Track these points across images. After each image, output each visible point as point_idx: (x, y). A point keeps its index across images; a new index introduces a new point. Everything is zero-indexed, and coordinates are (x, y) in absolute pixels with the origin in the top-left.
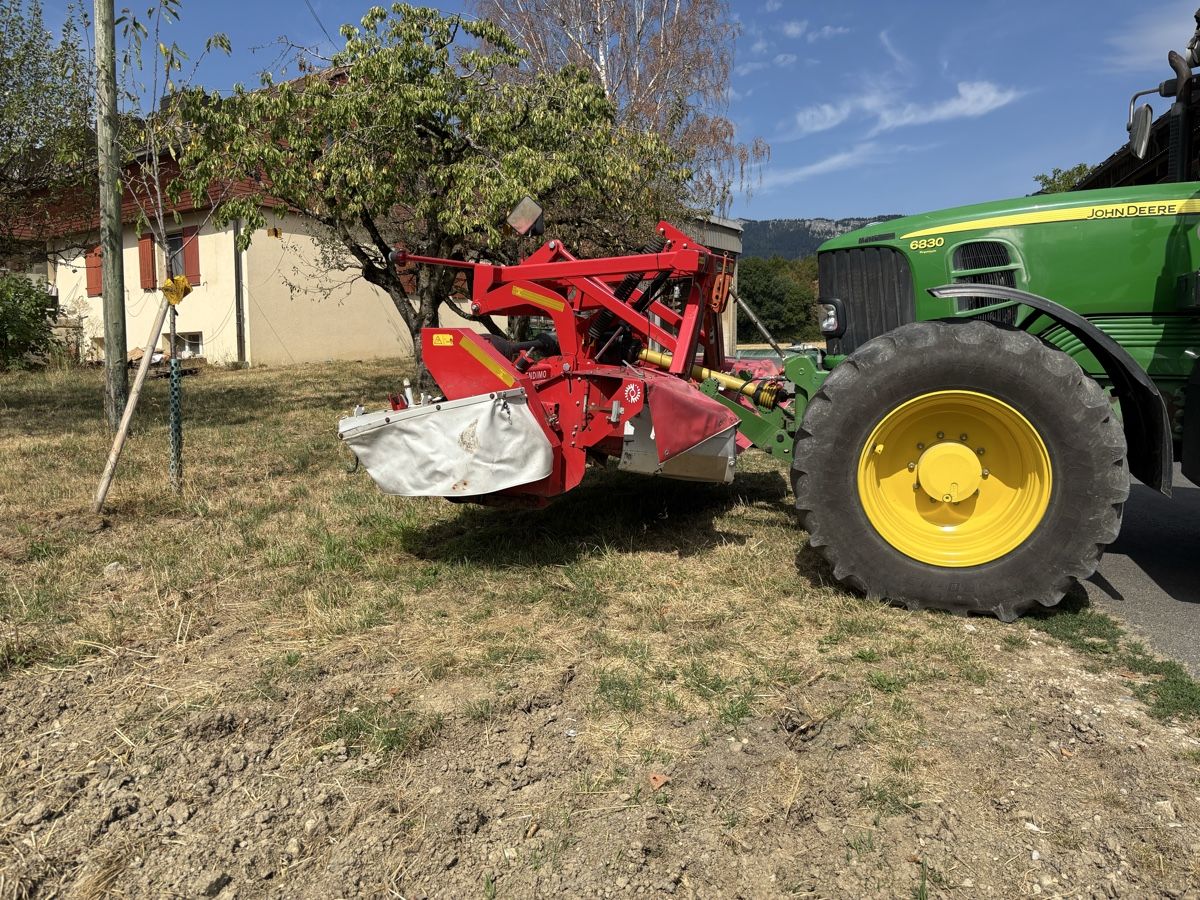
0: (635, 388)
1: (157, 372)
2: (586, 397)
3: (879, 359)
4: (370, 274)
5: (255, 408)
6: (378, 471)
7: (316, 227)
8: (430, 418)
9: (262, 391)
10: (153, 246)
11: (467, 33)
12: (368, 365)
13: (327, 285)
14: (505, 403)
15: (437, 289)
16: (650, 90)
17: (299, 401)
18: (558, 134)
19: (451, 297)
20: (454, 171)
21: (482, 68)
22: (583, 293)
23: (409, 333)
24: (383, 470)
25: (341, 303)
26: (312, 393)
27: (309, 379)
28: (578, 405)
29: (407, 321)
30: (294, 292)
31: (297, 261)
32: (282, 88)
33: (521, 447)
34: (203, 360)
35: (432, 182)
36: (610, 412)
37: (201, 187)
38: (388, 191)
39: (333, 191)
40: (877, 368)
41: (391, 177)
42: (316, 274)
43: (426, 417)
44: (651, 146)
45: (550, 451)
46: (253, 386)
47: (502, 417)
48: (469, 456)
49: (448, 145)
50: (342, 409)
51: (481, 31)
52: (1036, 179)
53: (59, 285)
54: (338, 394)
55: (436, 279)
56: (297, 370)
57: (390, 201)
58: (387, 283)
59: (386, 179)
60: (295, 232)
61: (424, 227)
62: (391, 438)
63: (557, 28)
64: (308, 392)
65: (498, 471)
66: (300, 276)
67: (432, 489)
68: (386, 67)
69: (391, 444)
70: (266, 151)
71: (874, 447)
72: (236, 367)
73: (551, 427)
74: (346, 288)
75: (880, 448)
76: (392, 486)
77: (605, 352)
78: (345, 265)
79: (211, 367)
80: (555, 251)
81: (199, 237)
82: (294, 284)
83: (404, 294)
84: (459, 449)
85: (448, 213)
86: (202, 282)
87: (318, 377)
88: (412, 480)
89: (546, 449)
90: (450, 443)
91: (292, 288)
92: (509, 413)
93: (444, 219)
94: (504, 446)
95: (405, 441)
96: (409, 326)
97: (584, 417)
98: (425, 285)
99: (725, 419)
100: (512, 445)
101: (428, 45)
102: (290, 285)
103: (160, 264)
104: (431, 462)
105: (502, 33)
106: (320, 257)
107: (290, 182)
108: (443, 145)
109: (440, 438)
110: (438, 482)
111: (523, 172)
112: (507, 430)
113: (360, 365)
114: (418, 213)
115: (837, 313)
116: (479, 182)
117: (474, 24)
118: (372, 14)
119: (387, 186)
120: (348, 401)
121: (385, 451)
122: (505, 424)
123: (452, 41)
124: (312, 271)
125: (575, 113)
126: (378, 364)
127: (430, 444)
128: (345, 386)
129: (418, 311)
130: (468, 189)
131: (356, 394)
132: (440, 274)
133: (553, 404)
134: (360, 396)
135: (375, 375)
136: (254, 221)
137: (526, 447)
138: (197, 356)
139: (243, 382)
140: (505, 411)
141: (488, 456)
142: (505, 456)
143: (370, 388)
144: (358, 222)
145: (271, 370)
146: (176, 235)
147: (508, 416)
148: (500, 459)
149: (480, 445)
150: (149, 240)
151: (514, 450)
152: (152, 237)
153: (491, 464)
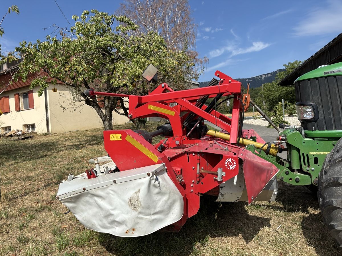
0: (232, 161)
1: (19, 138)
2: (198, 165)
4: (88, 102)
5: (49, 150)
6: (81, 216)
7: (71, 88)
8: (110, 188)
9: (53, 143)
10: (19, 97)
11: (117, 20)
12: (89, 131)
13: (75, 107)
14: (156, 177)
15: (111, 106)
16: (172, 44)
17: (65, 147)
18: (150, 53)
19: (115, 108)
20: (115, 65)
21: (123, 31)
22: (181, 106)
23: (102, 121)
24: (83, 216)
25: (80, 112)
26: (70, 143)
27: (70, 138)
28: (194, 169)
29: (101, 117)
30: (64, 109)
31: (64, 99)
32: (53, 39)
33: (167, 202)
34: (35, 133)
35: (108, 70)
36: (216, 175)
37: (25, 75)
38: (92, 74)
39: (72, 74)
41: (94, 70)
42: (71, 103)
43: (108, 187)
44: (181, 55)
45: (182, 200)
46: (50, 141)
47: (155, 186)
48: (135, 213)
49: (113, 57)
50: (79, 149)
51: (122, 20)
52: (284, 65)
54: (79, 143)
55: (111, 103)
56: (66, 134)
57: (94, 77)
58: (94, 105)
59: (92, 70)
60: (64, 90)
61: (106, 86)
62: (87, 198)
63: (143, 27)
64: (69, 143)
65: (153, 220)
66: (66, 104)
67: (113, 230)
68: (89, 29)
69: (87, 202)
70: (47, 61)
72: (46, 134)
73: (181, 184)
74: (81, 107)
76: (89, 225)
77: (191, 133)
78: (81, 100)
79: (37, 135)
80: (164, 88)
81: (34, 93)
82: (64, 107)
83: (99, 108)
84: (128, 208)
85: (114, 80)
86: (35, 108)
87: (72, 137)
88: (100, 223)
89: (181, 200)
90: (123, 203)
91: (64, 108)
92: (159, 183)
93: (112, 82)
94: (157, 204)
95: (95, 201)
96: (102, 119)
97: (198, 176)
98: (107, 105)
99: (273, 171)
100: (161, 202)
101: (104, 24)
102: (63, 107)
103: (21, 102)
104: (111, 215)
105: (129, 20)
106: (72, 98)
107: (57, 72)
108: (111, 57)
109: (116, 200)
110: (117, 226)
111: (140, 64)
112: (158, 193)
113: (87, 132)
114: (103, 80)
116: (125, 69)
117: (120, 17)
118: (84, 13)
119: (92, 72)
120: (82, 146)
121: (84, 205)
122: (157, 190)
123: (112, 24)
124: (70, 102)
125: (157, 44)
126: (93, 131)
127: (111, 204)
128: (81, 140)
129: (105, 114)
130: (121, 71)
131: (84, 142)
132: (112, 101)
133: (179, 169)
134: (86, 144)
135: (92, 135)
136: (44, 86)
137: (169, 202)
138: (34, 131)
139: (47, 140)
140: (157, 182)
141: (148, 211)
142: (158, 210)
143: (89, 140)
144: (83, 85)
145: (57, 135)
146: (26, 93)
147: (158, 185)
148: (154, 212)
149: (142, 206)
150: (18, 95)
151: (163, 205)
152: (19, 94)
153: (149, 216)
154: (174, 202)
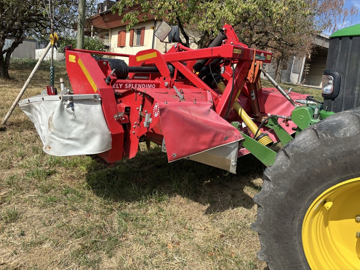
0: (157, 107)
2: (141, 106)
3: (341, 134)
8: (41, 104)
10: (134, 33)
14: (71, 103)
28: (138, 110)
33: (83, 132)
40: (337, 141)
47: (68, 111)
48: (49, 132)
53: (111, 43)
62: (34, 111)
65: (67, 145)
69: (35, 114)
71: (325, 202)
73: (118, 121)
75: (329, 205)
81: (145, 30)
86: (144, 45)
90: (47, 121)
94: (72, 130)
97: (139, 119)
99: (231, 136)
100: (77, 130)
103: (135, 38)
109: (45, 117)
112: (73, 120)
115: (334, 81)
121: (35, 117)
122: (71, 117)
127: (42, 119)
133: (126, 106)
140: (71, 108)
142: (72, 136)
146: (140, 30)
147: (72, 111)
148: (68, 138)
149: (54, 127)
150: (133, 31)
151: (78, 133)
152: (134, 29)
153: (63, 140)
154: (93, 134)
